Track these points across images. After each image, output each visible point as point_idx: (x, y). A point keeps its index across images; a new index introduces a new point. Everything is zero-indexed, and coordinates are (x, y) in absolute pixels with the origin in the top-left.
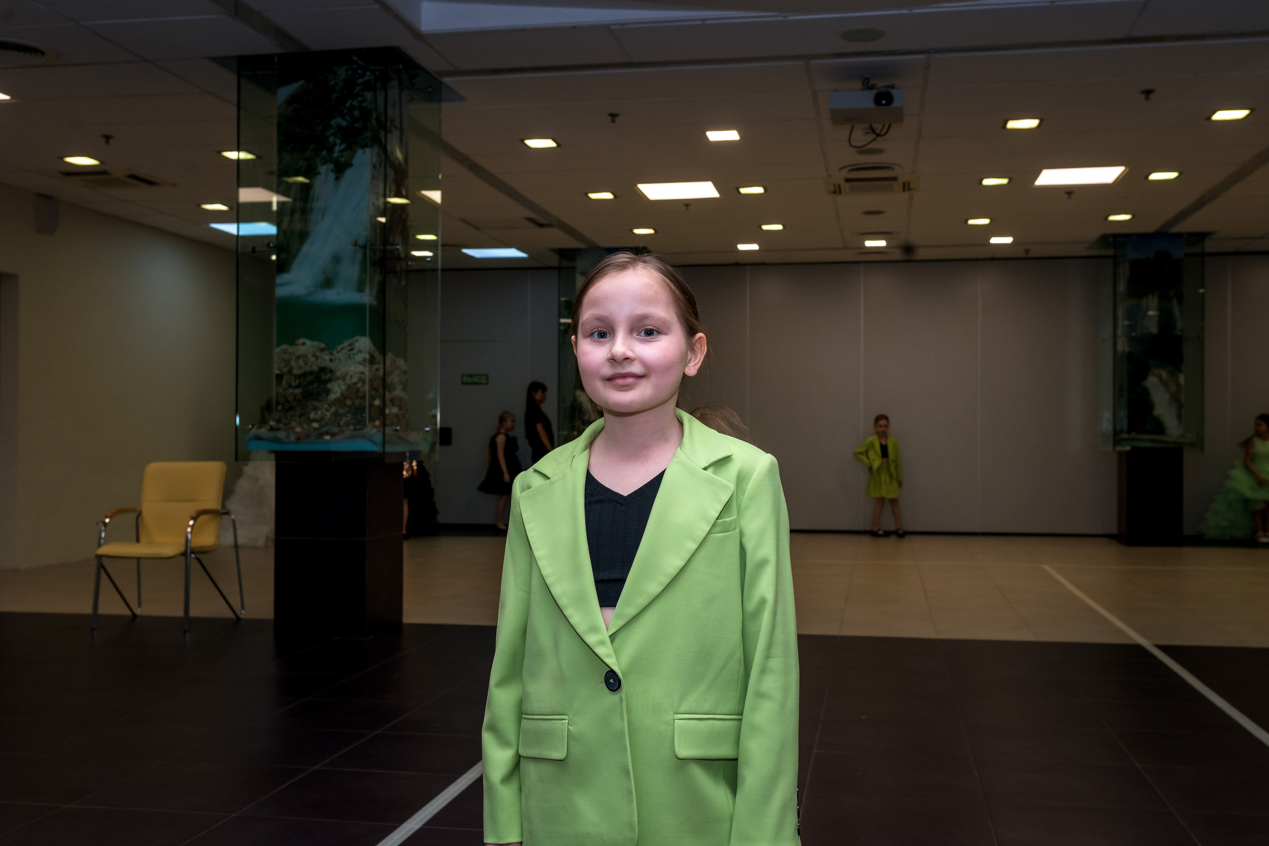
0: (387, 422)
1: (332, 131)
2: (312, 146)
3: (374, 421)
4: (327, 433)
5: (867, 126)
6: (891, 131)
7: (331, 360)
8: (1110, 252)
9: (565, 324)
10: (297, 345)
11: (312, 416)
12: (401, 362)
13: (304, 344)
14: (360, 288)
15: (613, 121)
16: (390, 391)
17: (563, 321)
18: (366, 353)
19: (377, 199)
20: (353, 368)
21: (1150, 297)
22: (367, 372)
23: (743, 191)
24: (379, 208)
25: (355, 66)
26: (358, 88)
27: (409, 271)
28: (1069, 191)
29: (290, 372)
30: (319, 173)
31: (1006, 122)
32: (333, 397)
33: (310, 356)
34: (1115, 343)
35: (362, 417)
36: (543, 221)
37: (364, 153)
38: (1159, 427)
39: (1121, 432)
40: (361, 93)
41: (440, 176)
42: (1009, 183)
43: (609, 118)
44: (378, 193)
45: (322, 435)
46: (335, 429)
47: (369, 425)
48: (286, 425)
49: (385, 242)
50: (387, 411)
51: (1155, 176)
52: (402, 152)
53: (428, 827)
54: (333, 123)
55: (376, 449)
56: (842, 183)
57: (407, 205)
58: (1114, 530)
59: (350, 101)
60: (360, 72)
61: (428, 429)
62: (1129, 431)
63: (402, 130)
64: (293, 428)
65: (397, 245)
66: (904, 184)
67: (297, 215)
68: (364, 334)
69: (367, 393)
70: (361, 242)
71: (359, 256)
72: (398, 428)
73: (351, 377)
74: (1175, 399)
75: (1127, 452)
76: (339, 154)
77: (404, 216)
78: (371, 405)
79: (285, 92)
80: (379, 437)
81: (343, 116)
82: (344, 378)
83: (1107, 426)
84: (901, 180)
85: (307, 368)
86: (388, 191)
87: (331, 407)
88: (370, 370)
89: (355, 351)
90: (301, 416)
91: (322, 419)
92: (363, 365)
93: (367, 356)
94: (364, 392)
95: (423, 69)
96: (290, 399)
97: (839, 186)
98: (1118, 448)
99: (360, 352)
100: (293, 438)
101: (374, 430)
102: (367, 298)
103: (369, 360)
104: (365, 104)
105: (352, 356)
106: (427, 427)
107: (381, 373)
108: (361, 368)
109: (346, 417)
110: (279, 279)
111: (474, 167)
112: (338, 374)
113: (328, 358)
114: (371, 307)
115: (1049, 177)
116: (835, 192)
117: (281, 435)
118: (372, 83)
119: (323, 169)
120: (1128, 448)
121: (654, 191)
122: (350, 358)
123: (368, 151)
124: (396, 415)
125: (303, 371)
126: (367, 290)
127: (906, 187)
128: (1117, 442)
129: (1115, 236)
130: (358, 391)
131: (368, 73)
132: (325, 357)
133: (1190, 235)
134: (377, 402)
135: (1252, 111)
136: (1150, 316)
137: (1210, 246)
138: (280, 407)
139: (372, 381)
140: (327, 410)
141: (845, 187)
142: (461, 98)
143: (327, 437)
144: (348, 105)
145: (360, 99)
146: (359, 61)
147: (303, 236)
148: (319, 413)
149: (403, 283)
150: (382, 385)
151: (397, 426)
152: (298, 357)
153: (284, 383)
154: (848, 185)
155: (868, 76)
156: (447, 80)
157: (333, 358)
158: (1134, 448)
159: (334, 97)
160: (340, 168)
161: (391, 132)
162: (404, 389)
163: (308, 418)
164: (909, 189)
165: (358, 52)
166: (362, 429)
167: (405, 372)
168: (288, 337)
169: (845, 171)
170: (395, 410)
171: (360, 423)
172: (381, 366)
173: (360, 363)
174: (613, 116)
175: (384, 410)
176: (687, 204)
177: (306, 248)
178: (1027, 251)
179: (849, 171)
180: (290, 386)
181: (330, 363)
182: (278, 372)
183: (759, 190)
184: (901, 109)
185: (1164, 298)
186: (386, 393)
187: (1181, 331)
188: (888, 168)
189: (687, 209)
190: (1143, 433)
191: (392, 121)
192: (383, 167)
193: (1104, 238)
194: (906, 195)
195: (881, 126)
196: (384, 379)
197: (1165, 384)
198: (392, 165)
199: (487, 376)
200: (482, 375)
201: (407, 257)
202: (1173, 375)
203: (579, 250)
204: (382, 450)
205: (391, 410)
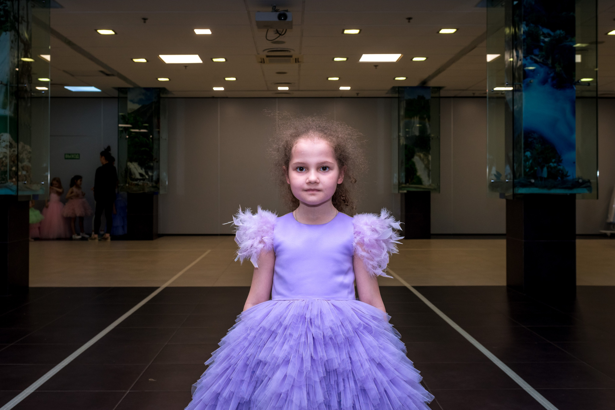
0: (20, 179)
3: (12, 179)
5: (275, 30)
6: (287, 33)
8: (397, 95)
9: (122, 127)
12: (28, 147)
14: (4, 107)
15: (145, 22)
16: (21, 162)
18: (7, 142)
19: (14, 59)
21: (415, 117)
22: (8, 152)
23: (215, 60)
24: (15, 64)
27: (32, 98)
28: (377, 65)
31: (343, 30)
34: (399, 140)
35: (5, 176)
36: (108, 72)
37: (6, 34)
38: (420, 182)
39: (402, 183)
41: (50, 47)
42: (347, 60)
43: (143, 21)
44: (14, 56)
47: (9, 181)
49: (18, 82)
51: (415, 59)
52: (27, 33)
53: (38, 391)
55: (13, 193)
56: (265, 58)
57: (31, 62)
61: (43, 183)
62: (406, 183)
63: (28, 23)
65: (25, 84)
66: (296, 59)
68: (6, 132)
69: (8, 163)
70: (5, 82)
71: (3, 90)
72: (26, 182)
74: (427, 167)
75: (405, 194)
77: (29, 68)
78: (10, 170)
80: (15, 188)
83: (396, 181)
84: (294, 57)
86: (20, 55)
88: (10, 151)
89: (1, 141)
92: (6, 148)
93: (8, 144)
94: (7, 163)
97: (263, 59)
98: (401, 191)
99: (4, 141)
101: (12, 184)
102: (8, 112)
103: (9, 146)
104: (7, 8)
106: (43, 182)
107: (16, 153)
108: (5, 150)
111: (69, 43)
114: (11, 118)
115: (366, 58)
116: (261, 62)
120: (405, 191)
121: (169, 59)
123: (8, 33)
124: (25, 176)
126: (8, 108)
128: (400, 188)
129: (399, 87)
130: (3, 162)
133: (434, 88)
134: (14, 169)
135: (457, 29)
136: (416, 127)
137: (443, 93)
139: (10, 157)
141: (267, 59)
142: (61, 7)
150: (17, 159)
151: (25, 181)
154: (268, 58)
155: (275, 5)
158: (408, 191)
161: (21, 23)
162: (30, 162)
164: (298, 62)
166: (5, 183)
167: (30, 152)
169: (266, 51)
170: (24, 173)
171: (4, 180)
172: (16, 149)
173: (4, 147)
174: (145, 19)
175: (18, 173)
176: (186, 66)
178: (358, 94)
179: (268, 51)
183: (223, 60)
184: (291, 22)
185: (422, 119)
186: (19, 164)
187: (430, 134)
188: (287, 51)
189: (186, 68)
190: (412, 184)
191: (22, 17)
192: (17, 42)
193: (394, 88)
194: (297, 64)
195: (282, 30)
196: (17, 156)
197: (422, 160)
198: (23, 41)
199: (79, 155)
200: (76, 154)
201: (31, 90)
202: (426, 156)
203: (129, 88)
204: (16, 194)
205: (22, 173)
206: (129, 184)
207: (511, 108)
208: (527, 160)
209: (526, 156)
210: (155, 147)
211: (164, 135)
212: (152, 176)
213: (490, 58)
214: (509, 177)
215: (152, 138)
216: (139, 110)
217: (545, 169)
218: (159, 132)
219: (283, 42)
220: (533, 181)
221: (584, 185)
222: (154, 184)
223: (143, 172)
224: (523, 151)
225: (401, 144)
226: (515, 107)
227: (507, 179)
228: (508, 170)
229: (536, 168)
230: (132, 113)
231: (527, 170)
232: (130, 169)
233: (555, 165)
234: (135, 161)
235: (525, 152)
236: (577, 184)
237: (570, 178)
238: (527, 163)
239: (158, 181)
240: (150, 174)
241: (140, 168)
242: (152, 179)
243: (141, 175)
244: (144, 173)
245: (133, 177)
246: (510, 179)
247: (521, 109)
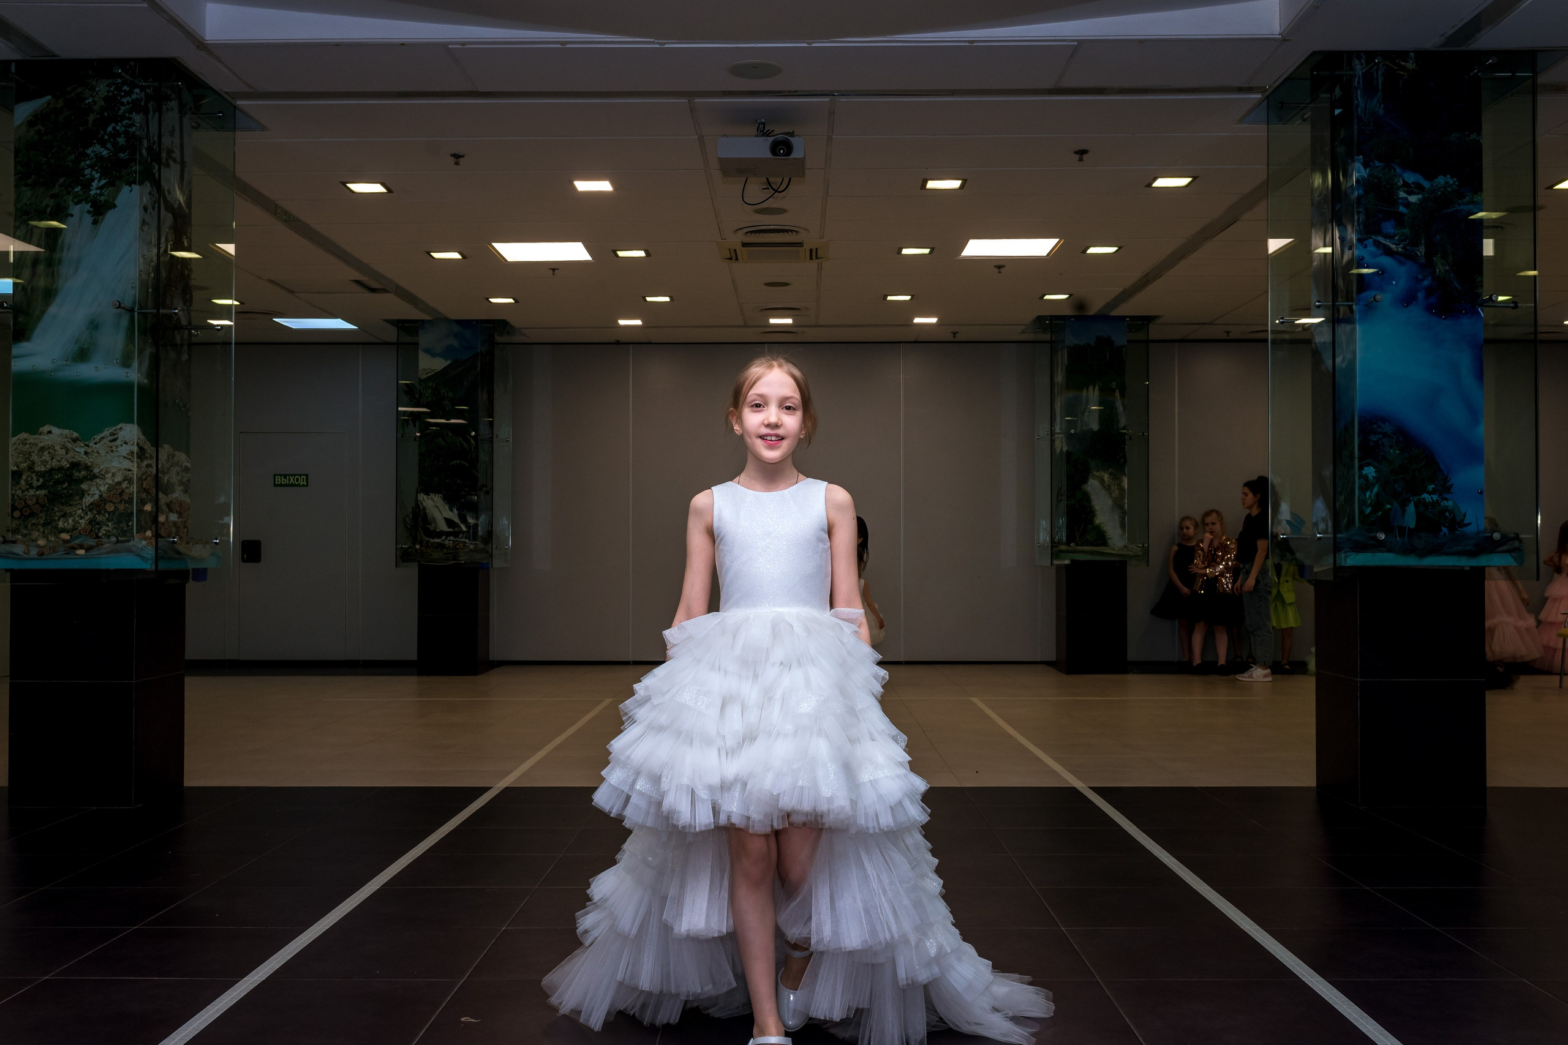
0: (162, 532)
1: (88, 163)
2: (61, 180)
3: (145, 531)
4: (81, 547)
5: (764, 179)
6: (792, 187)
7: (86, 453)
8: (1047, 337)
9: (405, 413)
10: (41, 434)
11: (61, 524)
12: (181, 457)
13: (50, 432)
14: (126, 362)
15: (457, 163)
16: (166, 494)
17: (400, 409)
18: (133, 444)
19: (149, 250)
20: (115, 464)
21: (1091, 388)
22: (135, 469)
23: (622, 254)
24: (151, 261)
25: (119, 81)
26: (123, 108)
27: (192, 342)
28: (1000, 264)
29: (31, 468)
30: (72, 216)
31: (925, 182)
32: (88, 500)
33: (57, 448)
34: (1052, 442)
35: (128, 526)
36: (374, 285)
37: (131, 191)
38: (1101, 538)
39: (1060, 542)
40: (127, 115)
41: (234, 227)
42: (931, 253)
43: (452, 160)
44: (150, 243)
45: (74, 548)
46: (92, 542)
47: (136, 536)
48: (25, 536)
49: (159, 304)
50: (162, 519)
51: (1093, 250)
52: (181, 189)
54: (89, 151)
55: (148, 566)
56: (739, 248)
57: (191, 259)
58: (1052, 657)
59: (113, 125)
60: (126, 88)
61: (217, 541)
62: (1068, 543)
63: (183, 164)
64: (35, 540)
65: (175, 309)
66: (811, 250)
67: (41, 268)
68: (131, 421)
69: (135, 494)
70: (128, 303)
71: (125, 322)
72: (176, 539)
73: (113, 475)
74: (1118, 505)
75: (1066, 567)
76: (99, 191)
77: (187, 272)
78: (140, 511)
79: (24, 111)
80: (150, 552)
81: (103, 143)
82: (103, 477)
83: (1044, 537)
84: (807, 246)
85: (55, 463)
86: (163, 240)
87: (87, 514)
88: (139, 467)
89: (118, 442)
90: (44, 525)
91: (74, 529)
92: (129, 459)
93: (135, 449)
94: (133, 491)
95: (211, 88)
96: (30, 503)
97: (735, 250)
98: (1056, 562)
99: (126, 443)
100: (34, 552)
101: (144, 543)
102: (134, 375)
103: (137, 453)
104: (134, 129)
105: (114, 448)
106: (216, 539)
107: (154, 471)
108: (126, 464)
109: (108, 526)
110: (15, 350)
112: (96, 471)
113: (82, 450)
114: (141, 388)
115: (977, 248)
116: (731, 259)
117: (19, 549)
118: (143, 103)
119: (75, 210)
120: (1067, 562)
121: (513, 252)
122: (112, 451)
123: (136, 188)
124: (175, 523)
125: (49, 466)
126: (136, 364)
127: (813, 254)
128: (1054, 555)
129: (1053, 318)
130: (123, 491)
131: (137, 90)
132: (77, 449)
133: (1133, 318)
134: (148, 507)
135: (1194, 178)
136: (1091, 411)
137: (1155, 332)
138: (17, 514)
139: (139, 479)
140: (82, 518)
141: (743, 252)
142: (263, 128)
143: (82, 552)
144: (110, 129)
145: (125, 122)
146: (123, 74)
147: (49, 295)
148: (70, 521)
149: (185, 357)
150: (156, 485)
151: (174, 538)
152: (42, 449)
153: (23, 482)
154: (745, 250)
155: (764, 120)
156: (240, 103)
157: (89, 450)
158: (1073, 561)
159: (91, 118)
160: (100, 210)
161: (168, 165)
162: (186, 491)
163: (56, 527)
164: (817, 258)
165: (123, 62)
166: (129, 541)
167: (187, 469)
168: (29, 423)
169: (741, 233)
171: (125, 534)
172: (153, 462)
173: (125, 458)
174: (457, 157)
175: (156, 517)
176: (553, 268)
177: (53, 310)
178: (955, 334)
179: (746, 233)
180: (31, 487)
181: (85, 457)
182: (15, 468)
183: (640, 254)
184: (802, 161)
185: (1106, 391)
186: (161, 495)
187: (1124, 428)
188: (792, 231)
189: (554, 274)
190: (1082, 545)
191: (170, 152)
192: (156, 209)
193: (1040, 320)
194: (814, 264)
195: (779, 180)
196: (157, 478)
197: (1108, 489)
198: (170, 208)
199: (307, 476)
200: (300, 475)
201: (190, 323)
202: (1116, 477)
203: (423, 321)
204: (154, 568)
205: (167, 517)
206: (421, 544)
207: (1329, 362)
208: (1367, 485)
209: (1366, 478)
210: (483, 457)
211: (504, 431)
212: (476, 526)
213: (1274, 245)
214: (1322, 526)
215: (475, 438)
216: (445, 370)
217: (1411, 508)
218: (491, 424)
219: (782, 211)
220: (1382, 536)
221: (1505, 548)
222: (481, 546)
223: (454, 516)
224: (1357, 465)
225: (1058, 450)
226: (1338, 360)
227: (1320, 534)
228: (1320, 509)
229: (1389, 506)
230: (429, 379)
231: (1369, 510)
232: (424, 509)
233: (1435, 497)
234: (437, 491)
235: (1361, 468)
236: (1486, 545)
237: (1470, 530)
238: (1368, 494)
239: (489, 536)
240: (471, 521)
241: (447, 507)
242: (475, 533)
243: (449, 522)
244: (457, 520)
245: (432, 528)
246: (1325, 532)
247: (1352, 364)
